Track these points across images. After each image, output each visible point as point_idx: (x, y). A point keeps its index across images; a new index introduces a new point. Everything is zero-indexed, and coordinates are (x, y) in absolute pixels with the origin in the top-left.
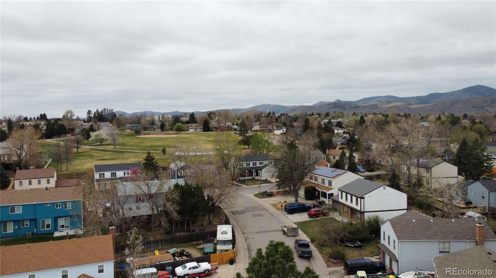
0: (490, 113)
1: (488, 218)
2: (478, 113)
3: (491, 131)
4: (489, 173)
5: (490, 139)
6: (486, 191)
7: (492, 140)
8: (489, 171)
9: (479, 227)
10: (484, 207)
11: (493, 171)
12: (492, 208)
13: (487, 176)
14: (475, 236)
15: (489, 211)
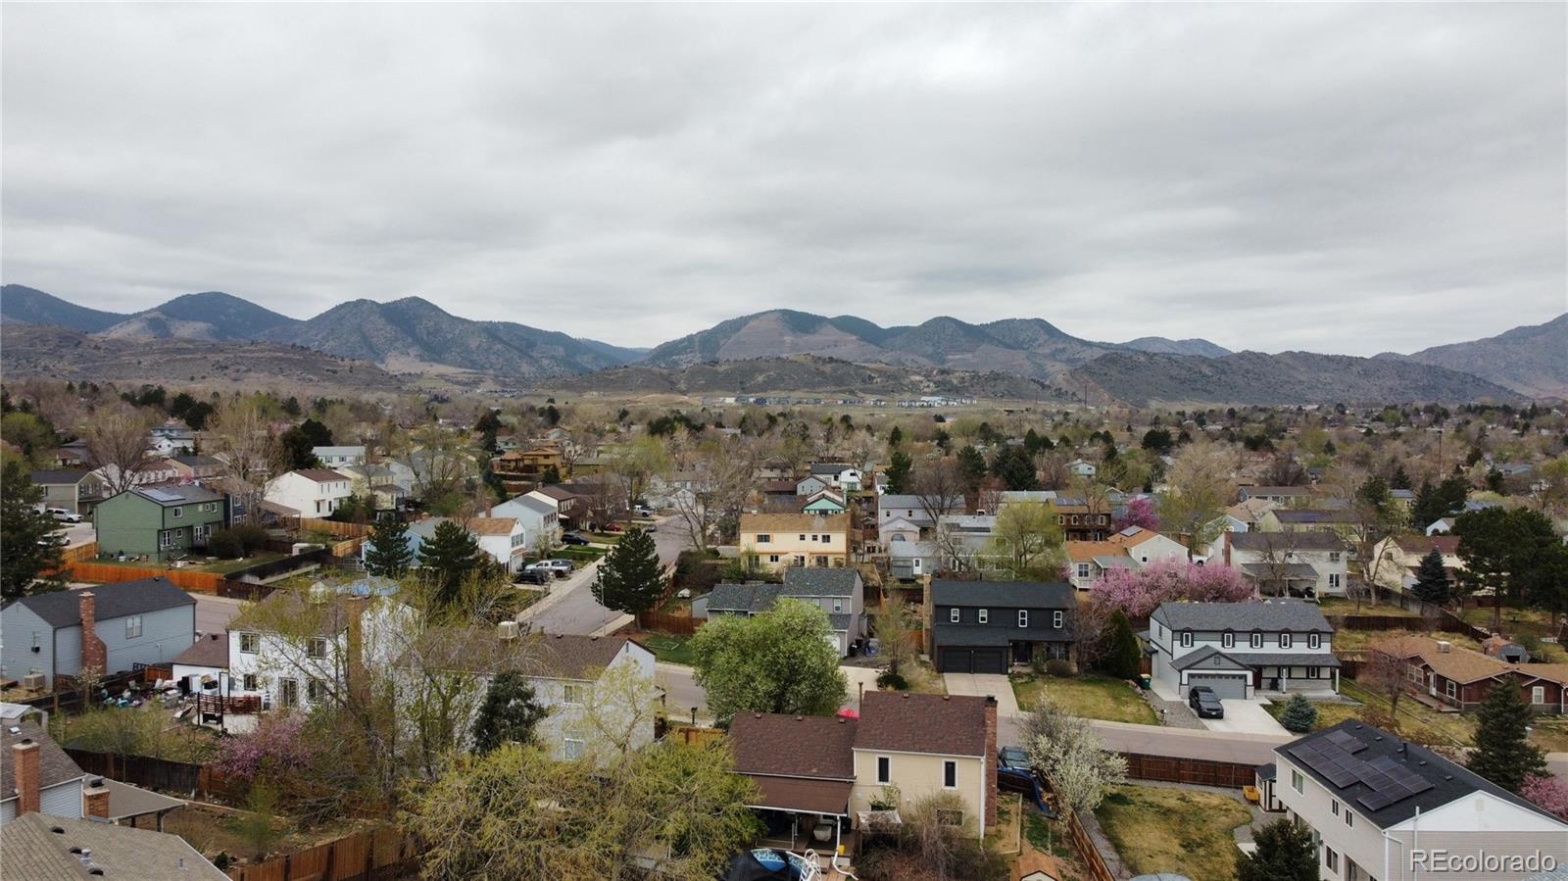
0: (54, 376)
1: (51, 712)
2: (18, 376)
3: (58, 436)
4: (55, 568)
5: (56, 461)
6: (44, 628)
7: (60, 463)
8: (52, 562)
9: (24, 752)
10: (41, 681)
11: (64, 562)
12: (68, 677)
13: (49, 578)
14: (13, 785)
15: (54, 690)
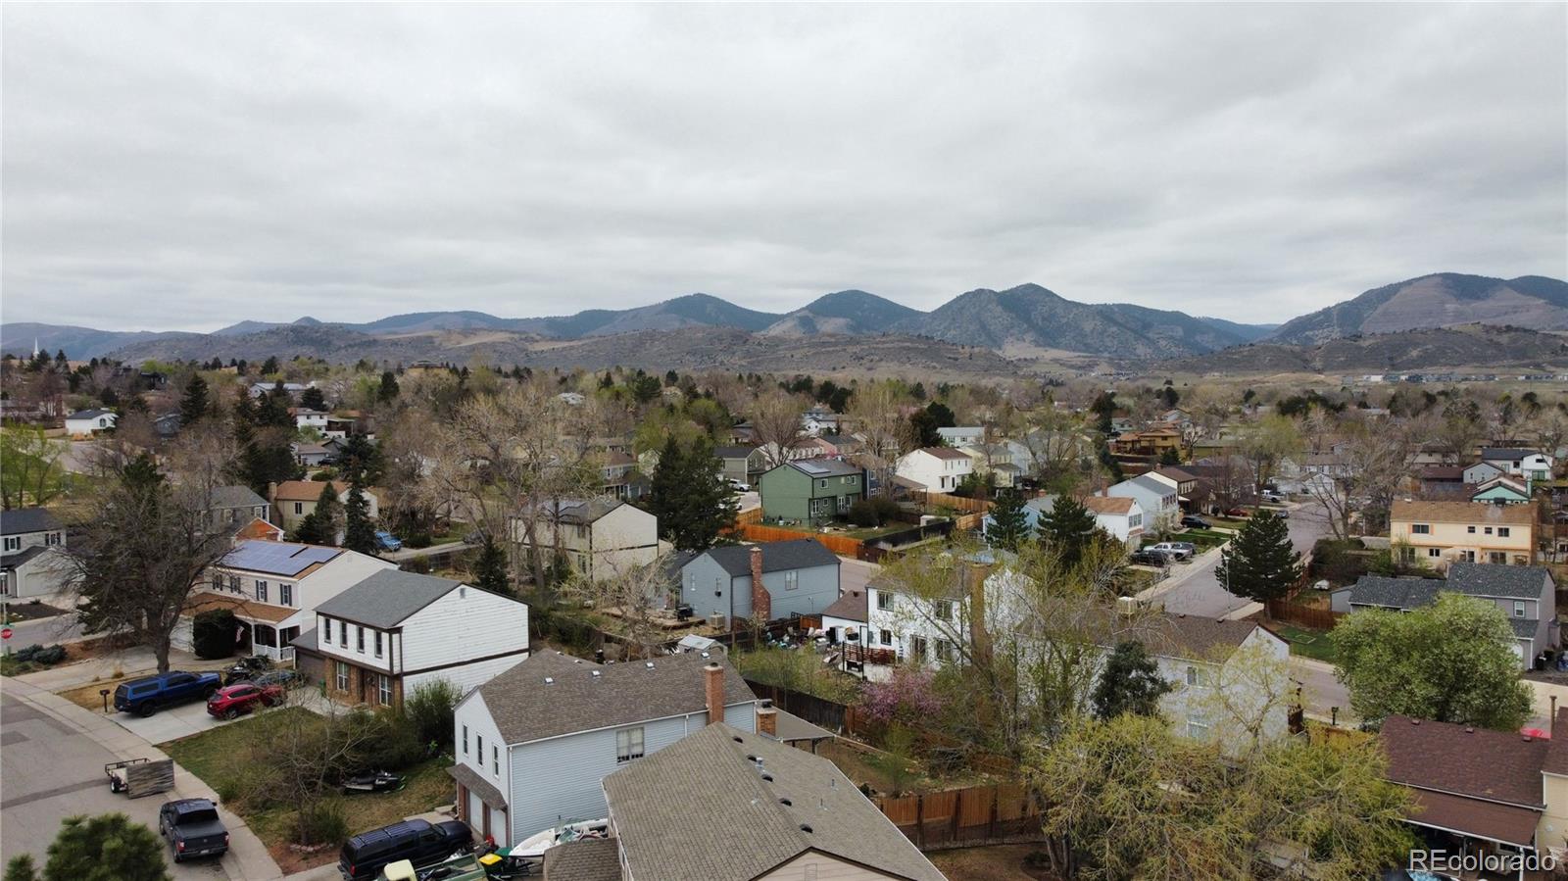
0: (728, 370)
1: (730, 647)
2: (702, 370)
3: (732, 419)
4: (732, 527)
5: (730, 440)
6: (726, 576)
7: (734, 441)
8: (730, 522)
9: (713, 673)
10: (722, 620)
11: (738, 523)
12: (740, 619)
13: (727, 536)
14: (705, 700)
15: (732, 629)
